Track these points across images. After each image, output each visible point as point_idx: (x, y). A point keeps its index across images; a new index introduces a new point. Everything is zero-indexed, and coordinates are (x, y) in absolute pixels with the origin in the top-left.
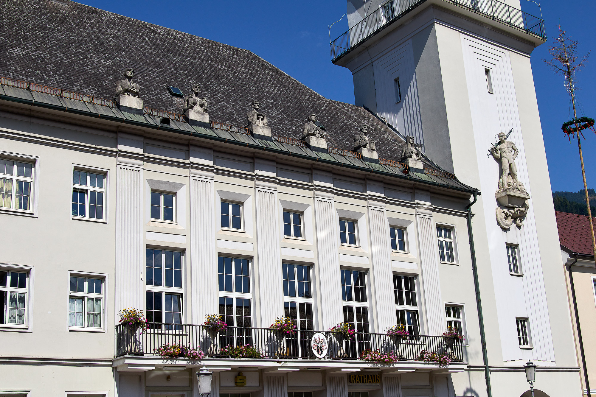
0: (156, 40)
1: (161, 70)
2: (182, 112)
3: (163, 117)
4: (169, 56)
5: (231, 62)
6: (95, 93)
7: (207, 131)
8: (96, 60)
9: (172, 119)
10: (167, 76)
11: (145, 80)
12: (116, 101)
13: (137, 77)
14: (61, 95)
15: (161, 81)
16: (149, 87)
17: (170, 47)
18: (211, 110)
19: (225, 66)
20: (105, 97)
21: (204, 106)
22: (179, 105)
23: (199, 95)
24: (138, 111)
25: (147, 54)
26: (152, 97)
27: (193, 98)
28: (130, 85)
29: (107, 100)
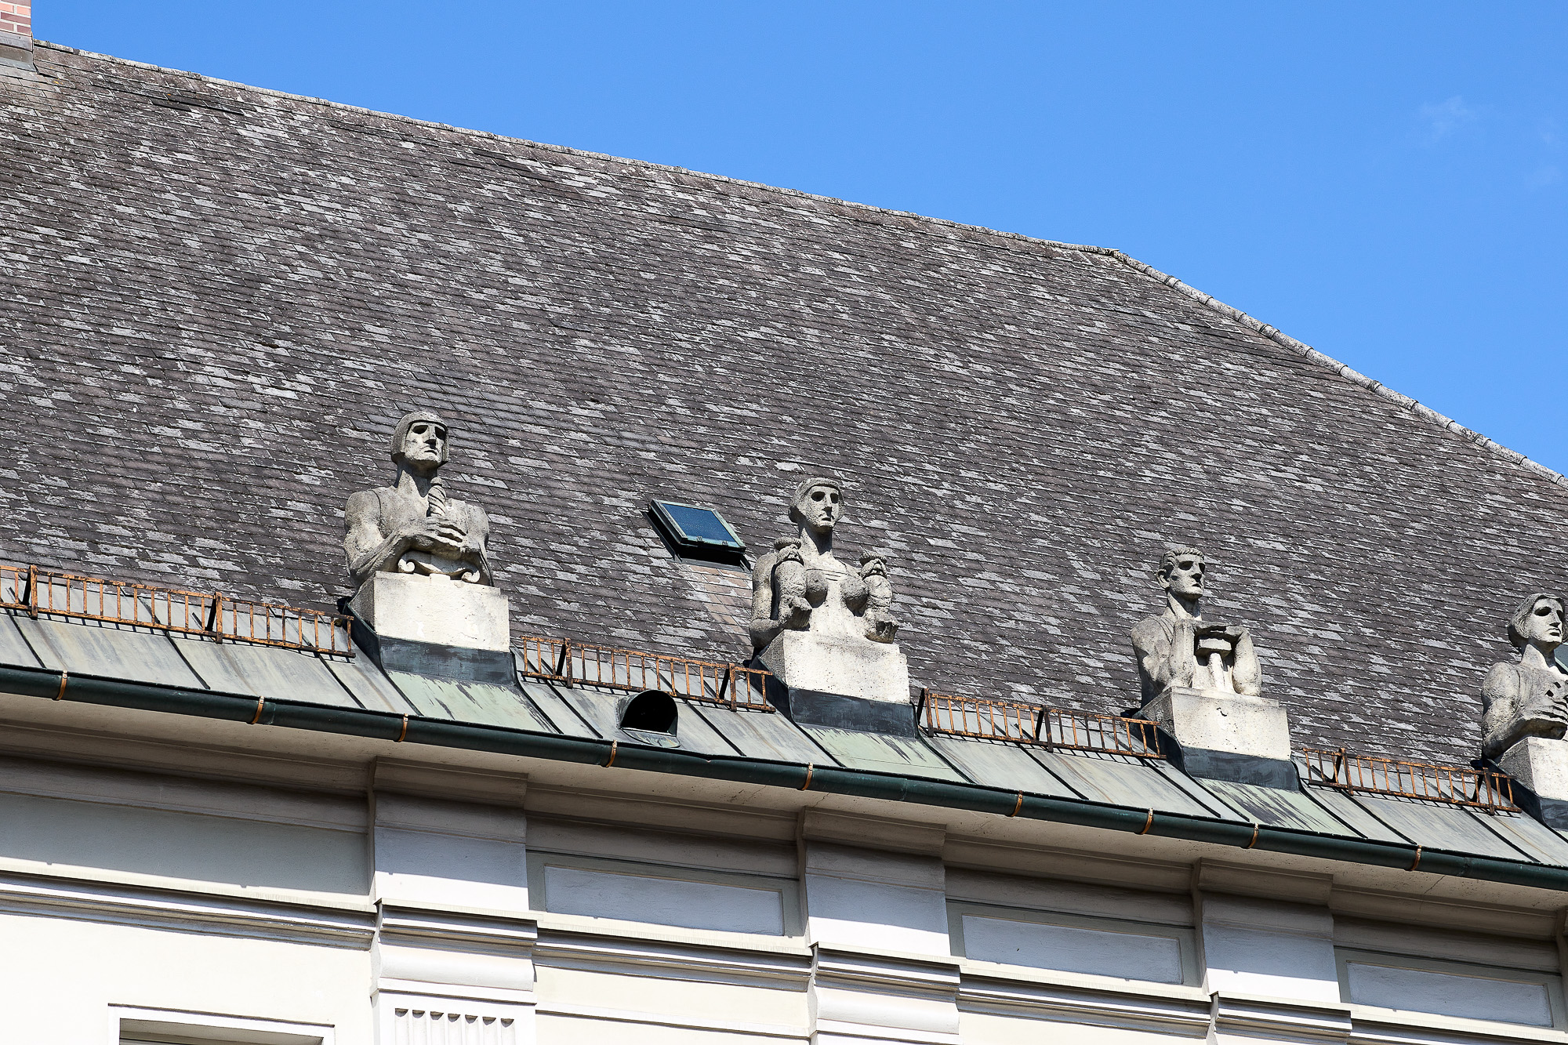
0: (564, 237)
1: (602, 411)
2: (746, 651)
3: (634, 689)
4: (644, 327)
5: (1012, 328)
6: (225, 576)
7: (901, 753)
8: (221, 382)
9: (686, 698)
10: (643, 442)
11: (514, 477)
12: (351, 613)
13: (464, 460)
14: (26, 601)
15: (607, 475)
16: (540, 516)
17: (647, 267)
18: (917, 624)
19: (978, 357)
20: (284, 593)
21: (876, 606)
22: (723, 609)
23: (835, 544)
24: (485, 661)
25: (515, 324)
26: (561, 575)
27: (802, 562)
28: (429, 513)
29: (300, 613)
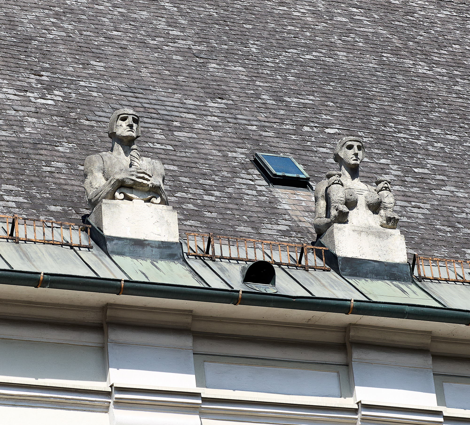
0: (200, 7)
1: (225, 104)
2: (312, 236)
3: (250, 261)
4: (247, 55)
5: (457, 46)
6: (19, 205)
7: (404, 291)
8: (12, 97)
9: (279, 265)
10: (249, 120)
11: (177, 143)
12: (89, 223)
13: (149, 135)
15: (229, 140)
16: (193, 165)
17: (247, 21)
18: (409, 218)
19: (438, 64)
20: (52, 213)
21: (386, 208)
22: (298, 213)
23: (361, 174)
24: (165, 248)
25: (174, 57)
26: (206, 198)
27: (342, 185)
28: (131, 166)
29: (61, 225)
